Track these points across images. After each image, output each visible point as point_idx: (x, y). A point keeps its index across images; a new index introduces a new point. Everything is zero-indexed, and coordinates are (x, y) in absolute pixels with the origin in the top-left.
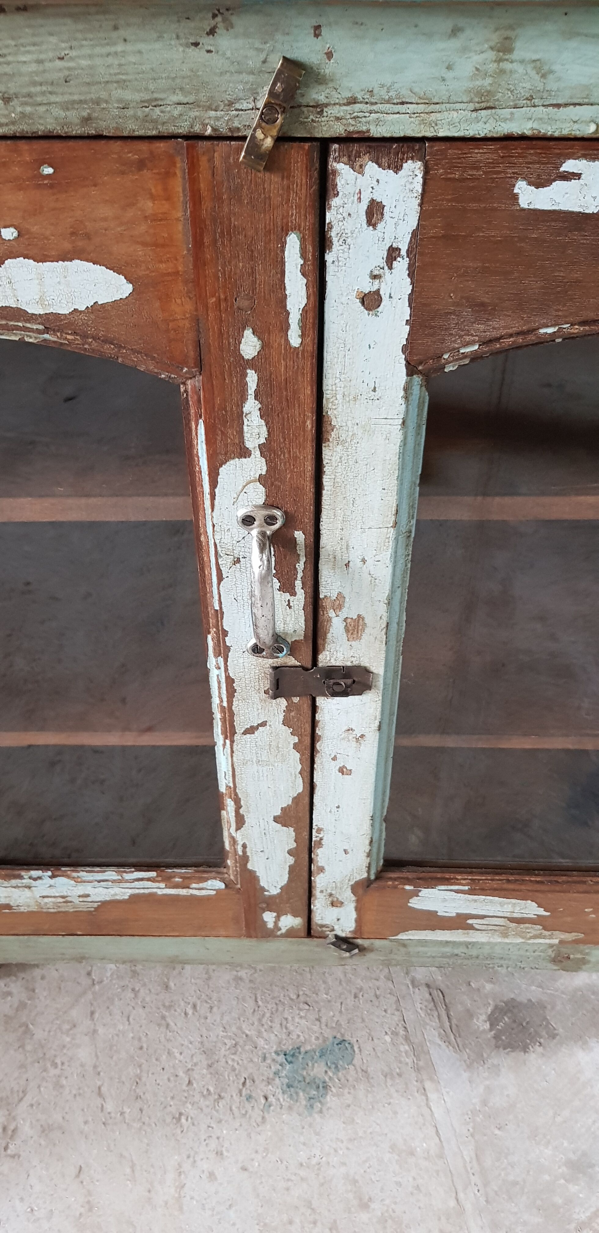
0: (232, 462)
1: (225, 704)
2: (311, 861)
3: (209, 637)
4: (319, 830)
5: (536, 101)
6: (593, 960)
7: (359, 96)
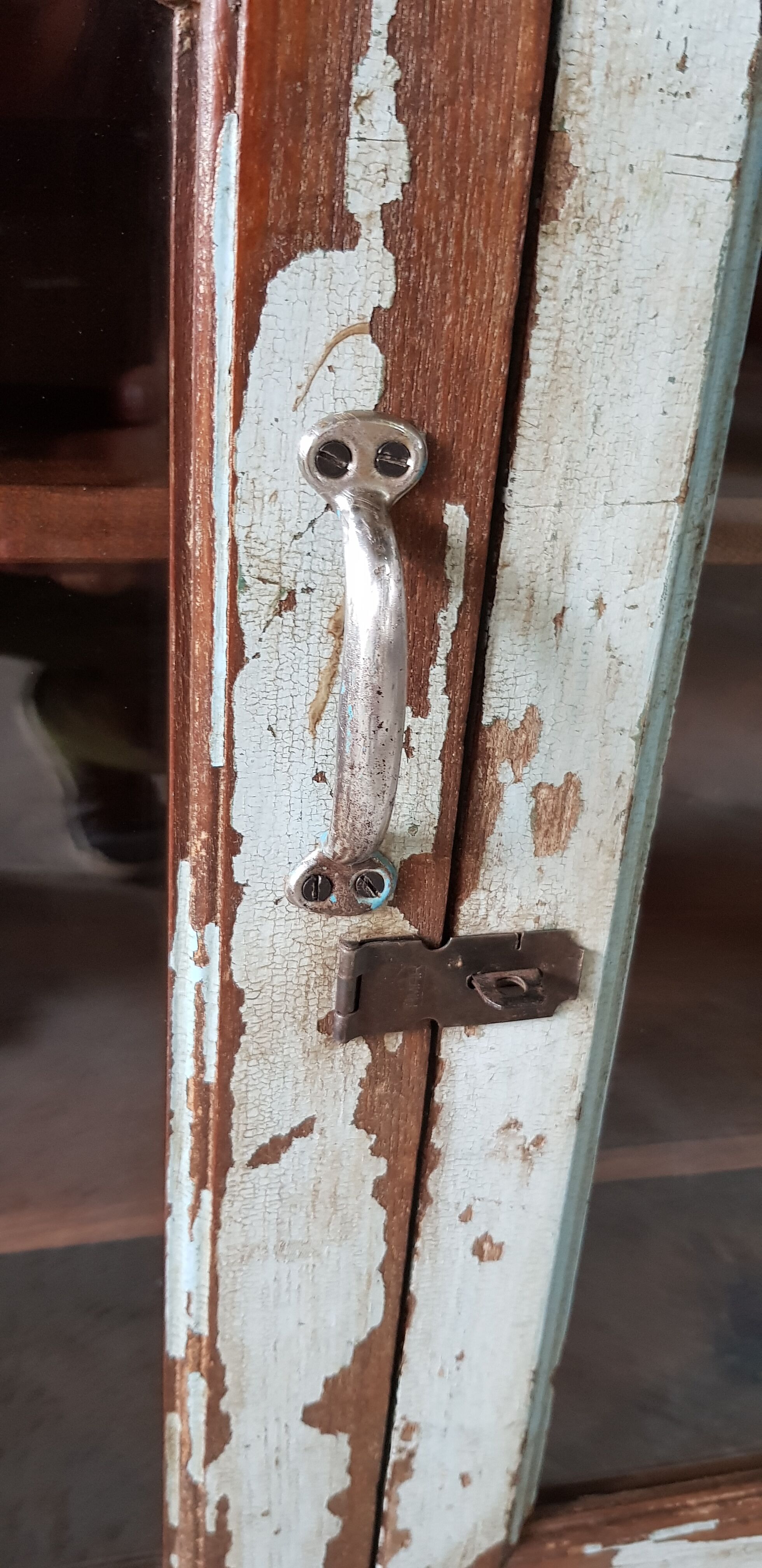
0: (304, 260)
1: (211, 1076)
2: (380, 1518)
3: (185, 867)
4: (409, 1430)
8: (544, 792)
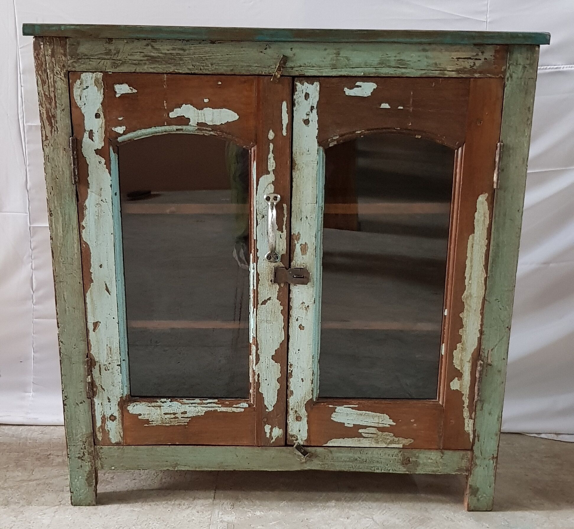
0: (264, 176)
1: (255, 288)
4: (291, 365)
5: (347, 67)
6: (421, 462)
7: (302, 65)
8: (302, 245)
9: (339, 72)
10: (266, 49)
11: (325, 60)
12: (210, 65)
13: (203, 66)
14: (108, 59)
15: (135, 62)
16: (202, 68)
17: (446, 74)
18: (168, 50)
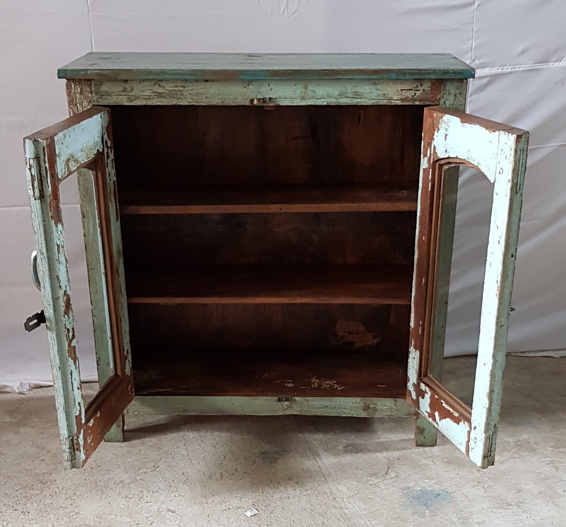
5: (314, 98)
6: (379, 408)
7: (278, 97)
9: (307, 102)
10: (248, 85)
11: (295, 93)
12: (205, 99)
13: (199, 99)
14: (125, 95)
15: (145, 97)
16: (198, 101)
17: (392, 103)
18: (172, 88)
